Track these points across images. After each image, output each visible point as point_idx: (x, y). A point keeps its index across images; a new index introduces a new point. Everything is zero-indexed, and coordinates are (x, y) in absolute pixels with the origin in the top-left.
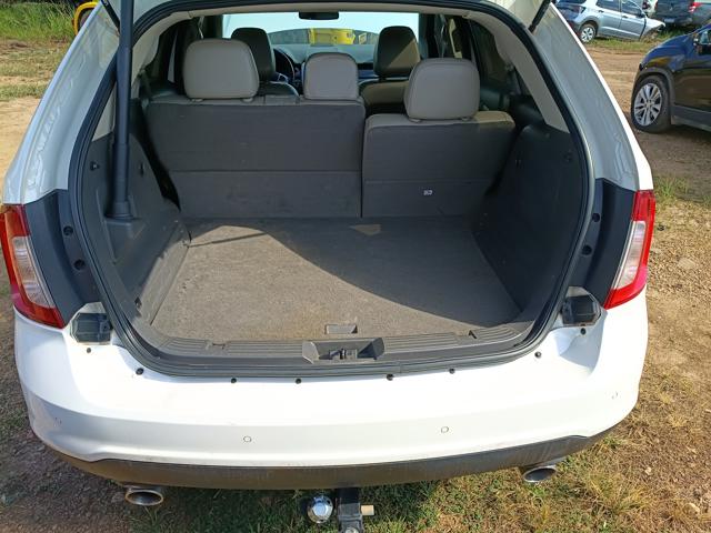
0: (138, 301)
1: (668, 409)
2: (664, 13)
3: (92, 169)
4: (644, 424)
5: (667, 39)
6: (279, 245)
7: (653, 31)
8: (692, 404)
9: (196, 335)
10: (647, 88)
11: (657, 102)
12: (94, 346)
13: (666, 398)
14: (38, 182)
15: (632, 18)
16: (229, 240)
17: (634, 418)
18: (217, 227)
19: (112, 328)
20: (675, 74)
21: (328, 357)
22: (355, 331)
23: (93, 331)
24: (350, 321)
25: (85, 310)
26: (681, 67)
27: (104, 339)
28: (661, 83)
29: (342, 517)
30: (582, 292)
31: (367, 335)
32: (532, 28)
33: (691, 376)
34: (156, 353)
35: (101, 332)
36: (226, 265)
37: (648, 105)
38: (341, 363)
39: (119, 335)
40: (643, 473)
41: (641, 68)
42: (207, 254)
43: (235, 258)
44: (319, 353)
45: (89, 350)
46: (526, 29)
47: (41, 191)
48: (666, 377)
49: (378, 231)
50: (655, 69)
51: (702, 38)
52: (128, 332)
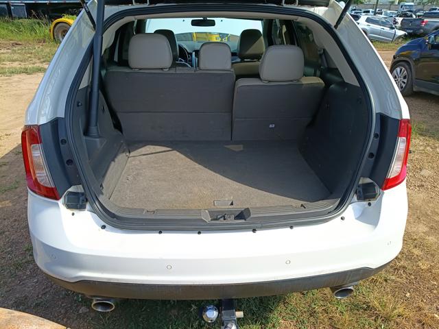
0: (101, 186)
1: (418, 258)
2: (406, 27)
3: (78, 106)
4: (404, 267)
5: (409, 41)
6: (183, 156)
7: (400, 37)
8: (433, 255)
9: (136, 206)
10: (398, 69)
11: (405, 78)
12: (76, 212)
13: (416, 252)
14: (47, 112)
15: (387, 29)
16: (152, 154)
17: (398, 264)
18: (145, 146)
19: (87, 200)
20: (415, 61)
21: (217, 219)
22: (232, 204)
23: (76, 203)
24: (228, 198)
25: (71, 189)
26: (418, 57)
27: (82, 207)
28: (407, 66)
29: (224, 318)
30: (368, 180)
31: (239, 206)
32: (336, 27)
33: (431, 239)
34: (113, 216)
35: (81, 203)
36: (152, 167)
37: (399, 79)
38: (225, 222)
39: (92, 206)
40: (405, 296)
41: (394, 58)
42: (140, 161)
43: (157, 164)
44: (211, 217)
45: (73, 214)
46: (333, 27)
47: (49, 117)
48: (416, 239)
49: (242, 149)
50: (402, 58)
51: (431, 40)
52: (97, 203)
